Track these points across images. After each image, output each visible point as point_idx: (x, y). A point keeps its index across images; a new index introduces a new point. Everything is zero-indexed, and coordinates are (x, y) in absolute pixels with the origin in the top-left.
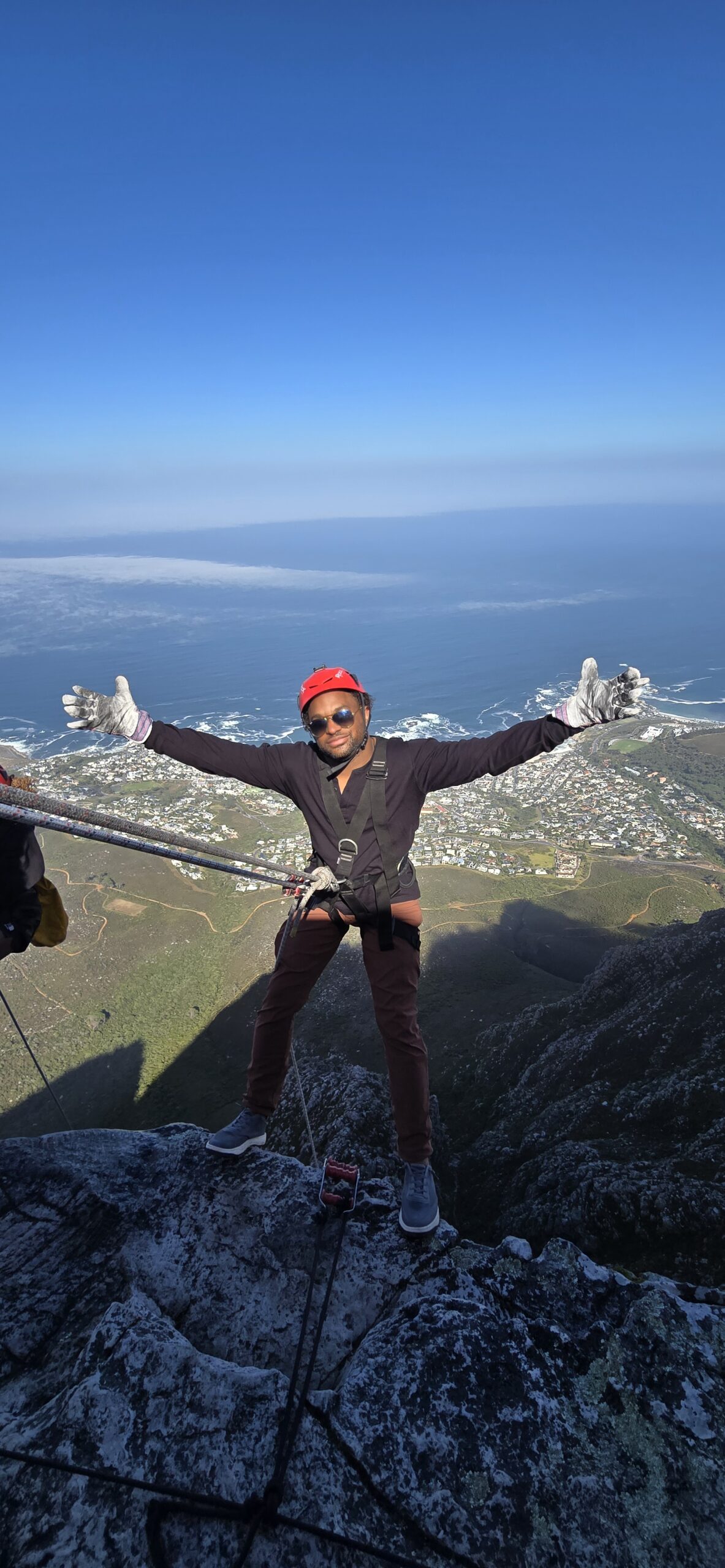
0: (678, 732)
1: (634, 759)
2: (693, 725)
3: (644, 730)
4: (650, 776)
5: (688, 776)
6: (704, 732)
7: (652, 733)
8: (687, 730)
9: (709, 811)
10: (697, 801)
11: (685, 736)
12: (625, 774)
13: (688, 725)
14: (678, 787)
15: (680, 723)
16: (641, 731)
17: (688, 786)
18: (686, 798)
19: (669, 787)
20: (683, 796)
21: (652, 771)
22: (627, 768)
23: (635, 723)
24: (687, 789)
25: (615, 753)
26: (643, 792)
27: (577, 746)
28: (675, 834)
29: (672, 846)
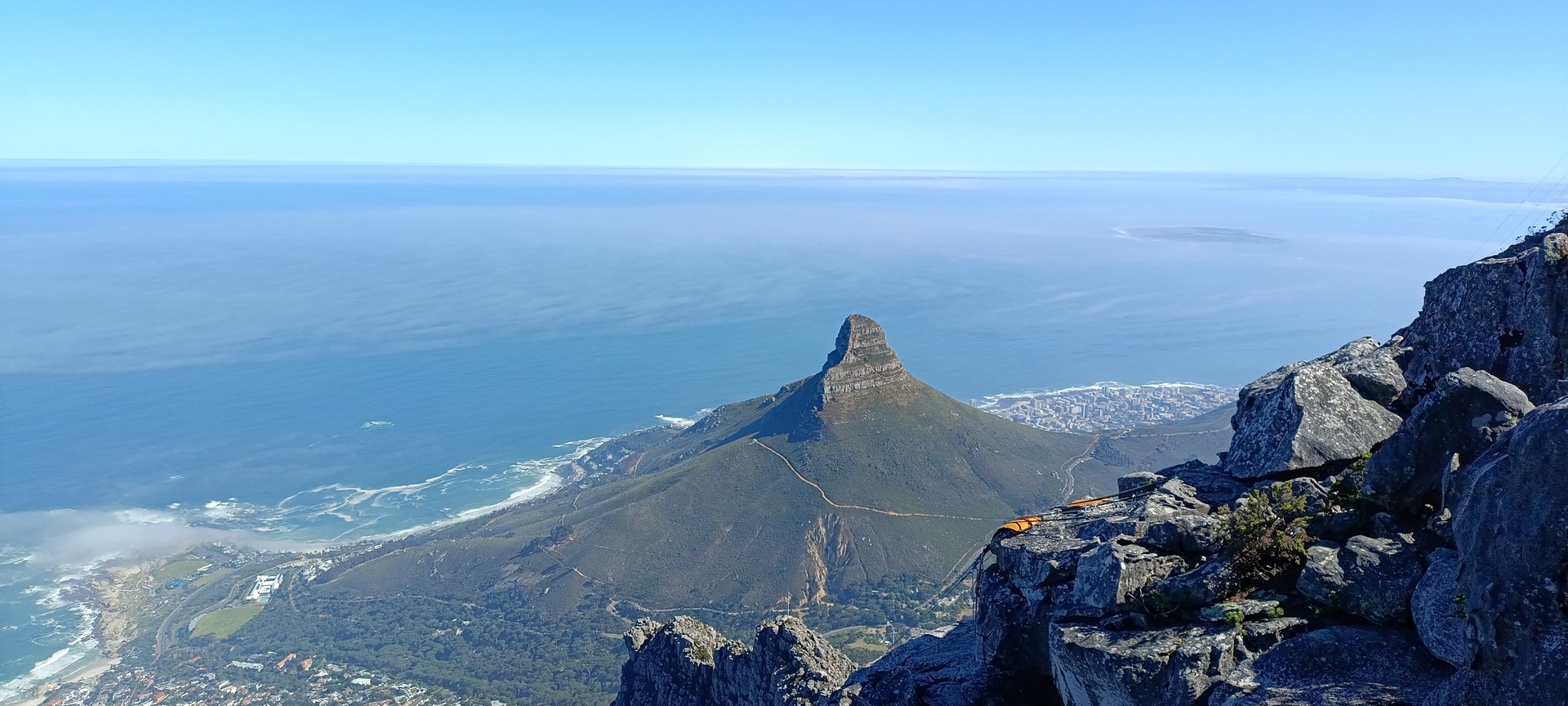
0: (310, 575)
1: (241, 643)
2: (331, 555)
3: (251, 585)
4: (281, 664)
5: (348, 643)
6: (352, 562)
7: (265, 586)
8: (324, 566)
9: (398, 693)
10: (376, 683)
11: (323, 577)
12: (234, 676)
13: (324, 556)
14: (336, 669)
15: (309, 556)
16: (243, 587)
17: (352, 661)
18: (355, 681)
19: (322, 674)
20: (349, 680)
21: (284, 654)
22: (235, 663)
23: (227, 577)
24: (353, 667)
25: (204, 641)
26: (278, 698)
27: (122, 651)
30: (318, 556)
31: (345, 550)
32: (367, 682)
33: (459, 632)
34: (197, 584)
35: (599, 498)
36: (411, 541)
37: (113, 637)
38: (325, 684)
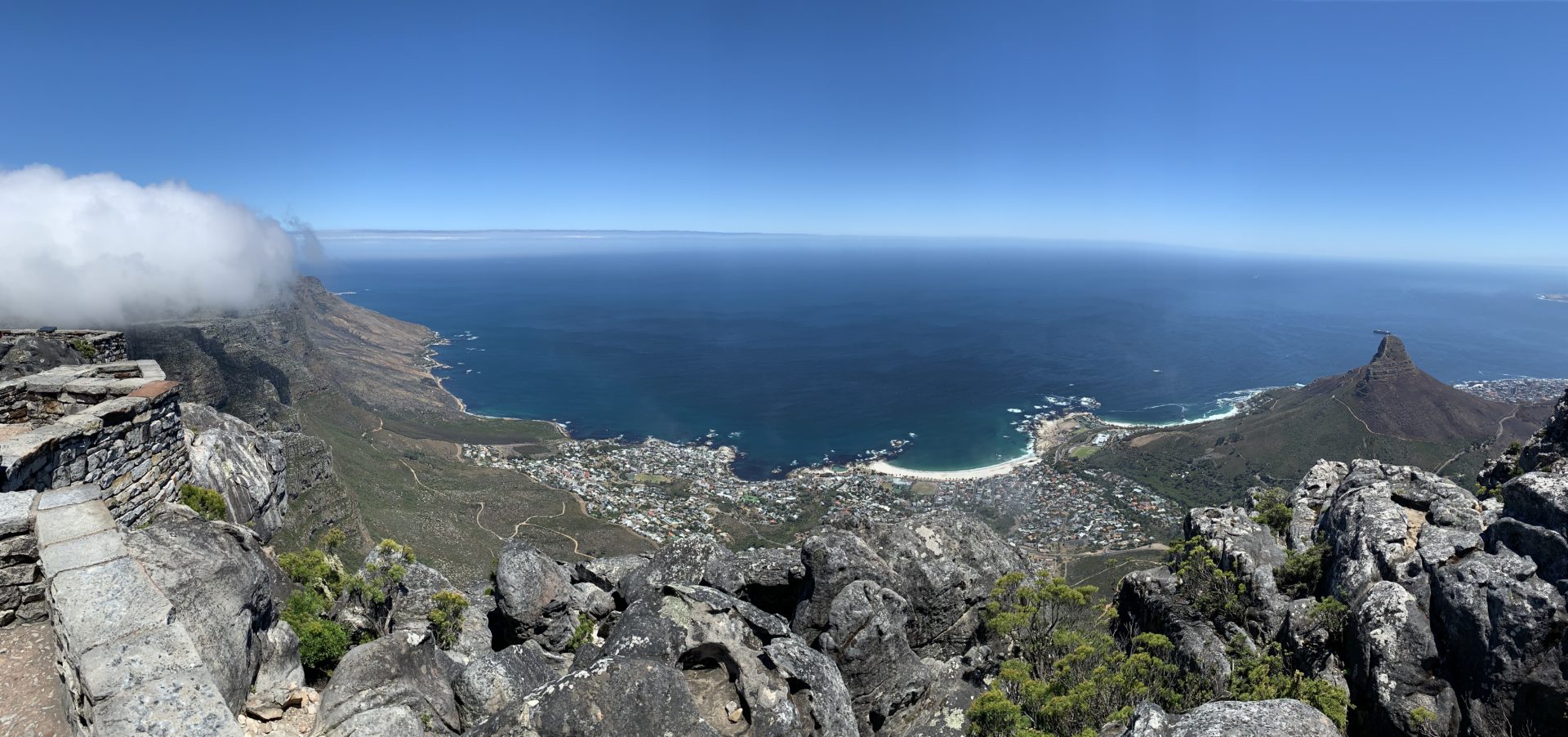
0: (1121, 436)
1: (1090, 463)
2: (1131, 429)
3: (1096, 437)
4: (1104, 476)
5: (1134, 471)
7: (1101, 438)
8: (1128, 433)
9: (1154, 500)
10: (1143, 492)
11: (1127, 438)
12: (1086, 478)
13: (1128, 429)
14: (1127, 482)
15: (1121, 428)
16: (1093, 438)
17: (1135, 480)
18: (1135, 490)
19: (1121, 483)
20: (1132, 489)
21: (1105, 472)
22: (1085, 471)
23: (1087, 432)
24: (1135, 483)
25: (1075, 459)
26: (1101, 491)
27: (1043, 456)
28: (1131, 524)
29: (1130, 535)
30: (1126, 429)
31: (1136, 428)
32: (1140, 491)
33: (1183, 476)
34: (1074, 432)
35: (1254, 421)
36: (1166, 430)
37: (1040, 449)
38: (1121, 488)
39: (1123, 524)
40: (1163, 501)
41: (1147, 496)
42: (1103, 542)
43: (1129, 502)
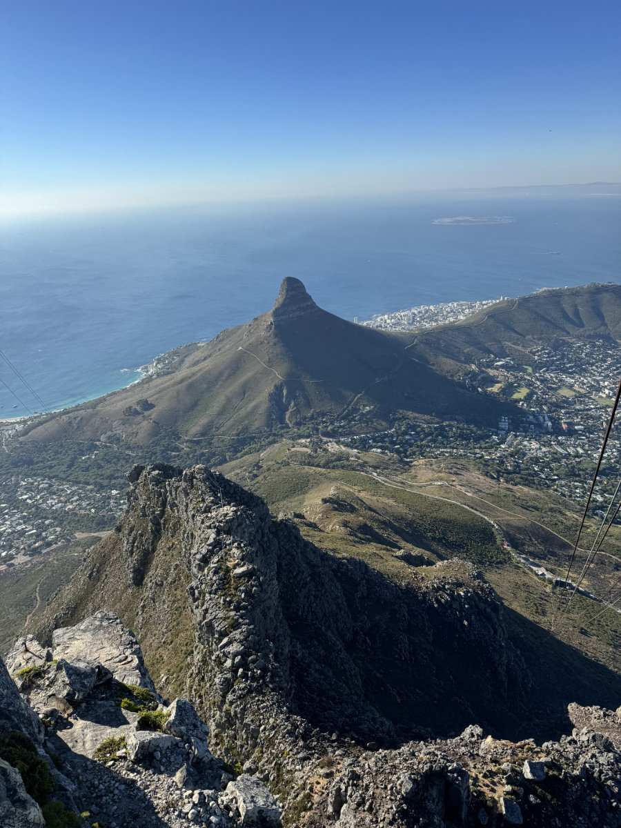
0: (14, 433)
2: (25, 422)
5: (36, 467)
6: (34, 425)
8: (19, 428)
9: (64, 490)
10: (51, 486)
11: (21, 434)
13: (20, 423)
14: (30, 480)
15: (11, 423)
17: (39, 476)
19: (24, 484)
24: (40, 479)
28: (43, 523)
29: (44, 534)
30: (17, 423)
31: (30, 419)
32: (46, 486)
33: (93, 457)
35: (162, 383)
36: (65, 412)
38: (25, 489)
39: (33, 525)
40: (74, 488)
41: (55, 488)
42: (13, 552)
43: (36, 500)
